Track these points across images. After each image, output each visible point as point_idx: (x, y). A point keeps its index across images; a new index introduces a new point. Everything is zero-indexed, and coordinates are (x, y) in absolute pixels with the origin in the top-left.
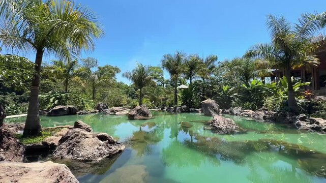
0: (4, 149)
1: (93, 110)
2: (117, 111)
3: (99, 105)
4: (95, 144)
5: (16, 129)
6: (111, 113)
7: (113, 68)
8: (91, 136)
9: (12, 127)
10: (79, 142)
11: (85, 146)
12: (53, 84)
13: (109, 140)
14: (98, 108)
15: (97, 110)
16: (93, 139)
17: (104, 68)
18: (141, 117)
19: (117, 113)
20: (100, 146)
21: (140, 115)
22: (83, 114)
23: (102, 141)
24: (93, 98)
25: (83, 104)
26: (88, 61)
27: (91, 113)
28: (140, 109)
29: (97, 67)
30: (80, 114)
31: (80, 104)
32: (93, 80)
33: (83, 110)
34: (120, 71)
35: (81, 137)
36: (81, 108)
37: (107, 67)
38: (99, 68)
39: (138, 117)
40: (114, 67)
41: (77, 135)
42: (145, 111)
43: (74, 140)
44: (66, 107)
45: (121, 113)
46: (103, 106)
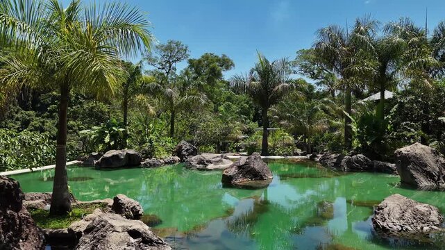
0: (23, 240)
1: (170, 157)
2: (210, 162)
3: (181, 147)
4: (123, 242)
5: (43, 202)
6: (198, 166)
7: (219, 60)
8: (120, 230)
9: (40, 198)
10: (105, 236)
11: (111, 243)
12: (105, 108)
13: (143, 238)
14: (178, 152)
15: (177, 158)
16: (122, 234)
17: (200, 61)
18: (247, 181)
19: (210, 166)
20: (129, 246)
21: (244, 176)
22: (151, 166)
23: (134, 238)
24: (171, 133)
25: (152, 146)
26: (169, 48)
27: (166, 163)
28: (246, 164)
29: (186, 61)
30: (145, 165)
31: (146, 146)
32: (169, 98)
33: (150, 158)
34: (232, 64)
35: (107, 229)
36: (149, 154)
37: (206, 57)
38: (191, 61)
39: (240, 181)
40: (220, 56)
41: (104, 226)
42: (256, 167)
43: (100, 233)
44: (122, 153)
45: (217, 167)
46: (187, 150)
